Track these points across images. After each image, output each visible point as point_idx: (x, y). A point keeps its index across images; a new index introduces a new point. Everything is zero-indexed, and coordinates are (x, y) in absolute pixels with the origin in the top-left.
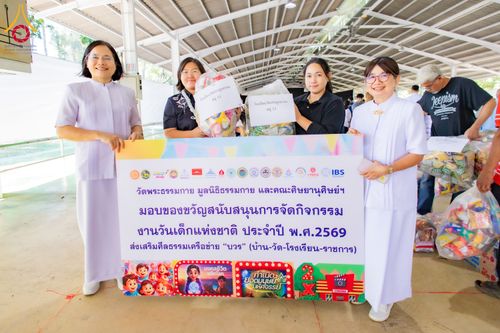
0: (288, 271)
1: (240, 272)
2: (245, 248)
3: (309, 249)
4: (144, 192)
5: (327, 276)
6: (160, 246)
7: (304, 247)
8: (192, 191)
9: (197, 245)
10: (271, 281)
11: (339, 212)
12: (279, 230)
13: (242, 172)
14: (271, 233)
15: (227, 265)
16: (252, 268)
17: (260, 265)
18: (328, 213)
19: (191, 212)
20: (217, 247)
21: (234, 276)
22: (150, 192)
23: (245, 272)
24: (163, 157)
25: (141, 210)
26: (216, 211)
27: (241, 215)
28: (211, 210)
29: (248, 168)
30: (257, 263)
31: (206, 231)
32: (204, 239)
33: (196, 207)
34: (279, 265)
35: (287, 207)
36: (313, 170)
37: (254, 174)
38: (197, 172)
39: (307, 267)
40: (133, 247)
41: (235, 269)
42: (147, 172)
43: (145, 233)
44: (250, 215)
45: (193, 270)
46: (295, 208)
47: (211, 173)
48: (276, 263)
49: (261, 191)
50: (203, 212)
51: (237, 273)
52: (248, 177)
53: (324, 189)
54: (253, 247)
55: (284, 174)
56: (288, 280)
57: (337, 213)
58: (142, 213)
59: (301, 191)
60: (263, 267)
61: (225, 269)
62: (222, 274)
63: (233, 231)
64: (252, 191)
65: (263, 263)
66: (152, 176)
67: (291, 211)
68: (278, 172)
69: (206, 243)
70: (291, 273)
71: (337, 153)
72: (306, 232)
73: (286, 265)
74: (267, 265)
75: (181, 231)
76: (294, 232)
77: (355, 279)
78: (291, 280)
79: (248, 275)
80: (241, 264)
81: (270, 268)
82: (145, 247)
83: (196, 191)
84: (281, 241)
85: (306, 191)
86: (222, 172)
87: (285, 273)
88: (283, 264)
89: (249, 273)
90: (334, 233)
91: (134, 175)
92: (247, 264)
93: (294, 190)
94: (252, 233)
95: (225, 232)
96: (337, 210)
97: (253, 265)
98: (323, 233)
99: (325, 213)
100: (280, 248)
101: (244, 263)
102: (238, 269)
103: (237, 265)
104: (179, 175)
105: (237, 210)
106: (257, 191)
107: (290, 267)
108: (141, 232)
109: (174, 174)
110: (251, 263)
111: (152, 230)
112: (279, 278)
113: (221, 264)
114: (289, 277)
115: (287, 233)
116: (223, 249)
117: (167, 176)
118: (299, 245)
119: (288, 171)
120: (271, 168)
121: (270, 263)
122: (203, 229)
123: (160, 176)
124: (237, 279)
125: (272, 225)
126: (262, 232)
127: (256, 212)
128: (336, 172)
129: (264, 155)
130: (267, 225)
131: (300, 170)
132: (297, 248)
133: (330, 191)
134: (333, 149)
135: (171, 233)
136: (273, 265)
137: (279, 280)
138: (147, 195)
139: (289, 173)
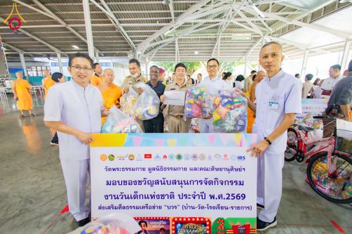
0: (208, 223)
1: (175, 225)
2: (180, 208)
3: (222, 208)
4: (110, 170)
5: (233, 226)
6: (120, 207)
7: (219, 207)
8: (144, 169)
9: (146, 207)
10: (196, 231)
11: (241, 184)
12: (202, 196)
13: (179, 157)
14: (197, 197)
15: (167, 220)
16: (183, 222)
17: (189, 220)
18: (234, 184)
19: (143, 183)
20: (160, 207)
21: (171, 227)
22: (114, 170)
23: (179, 225)
24: (125, 146)
25: (107, 182)
26: (160, 183)
27: (178, 186)
28: (157, 182)
29: (183, 154)
30: (187, 219)
31: (152, 197)
32: (151, 202)
33: (147, 180)
34: (202, 220)
35: (208, 180)
36: (226, 156)
37: (187, 158)
38: (148, 156)
39: (220, 220)
40: (100, 208)
41: (172, 223)
42: (112, 156)
43: (110, 198)
44: (183, 185)
45: (143, 224)
46: (214, 180)
47: (157, 157)
48: (200, 218)
49: (191, 169)
50: (151, 183)
51: (173, 225)
52: (183, 160)
53: (232, 169)
54: (185, 207)
55: (206, 158)
56: (207, 230)
57: (240, 184)
58: (108, 184)
59: (217, 169)
60: (191, 222)
61: (165, 223)
62: (163, 227)
63: (172, 196)
64: (185, 169)
65: (191, 218)
66: (116, 159)
67: (211, 183)
68: (203, 157)
69: (152, 205)
70: (210, 225)
71: (241, 145)
72: (220, 197)
73: (207, 220)
74: (193, 219)
75: (135, 197)
76: (212, 197)
77: (251, 228)
78: (210, 230)
79: (181, 227)
80: (176, 219)
81: (196, 222)
82: (109, 208)
83: (147, 169)
84: (203, 203)
85: (221, 169)
86: (165, 157)
87: (206, 225)
88: (204, 219)
89: (182, 226)
90: (238, 197)
91: (103, 158)
92: (180, 219)
93: (213, 169)
94: (184, 197)
95: (166, 197)
96: (240, 182)
97: (185, 219)
98: (231, 197)
99: (232, 184)
100: (203, 208)
101: (178, 218)
102: (174, 223)
103: (173, 220)
104: (135, 158)
105: (175, 182)
106: (188, 169)
107: (209, 221)
108: (106, 197)
109: (131, 158)
110: (183, 218)
111: (114, 196)
112: (202, 228)
113: (162, 219)
114: (208, 228)
115: (208, 197)
116: (164, 208)
117: (127, 159)
118: (215, 205)
119: (210, 157)
120: (198, 154)
121: (196, 218)
122: (151, 195)
123: (122, 159)
124: (173, 230)
125: (198, 193)
126: (191, 197)
127: (187, 183)
128: (240, 158)
129: (194, 146)
130: (195, 192)
131: (217, 156)
132: (214, 208)
133: (237, 170)
134: (238, 143)
135: (128, 198)
136: (198, 220)
137: (201, 230)
138: (112, 172)
139: (210, 158)
